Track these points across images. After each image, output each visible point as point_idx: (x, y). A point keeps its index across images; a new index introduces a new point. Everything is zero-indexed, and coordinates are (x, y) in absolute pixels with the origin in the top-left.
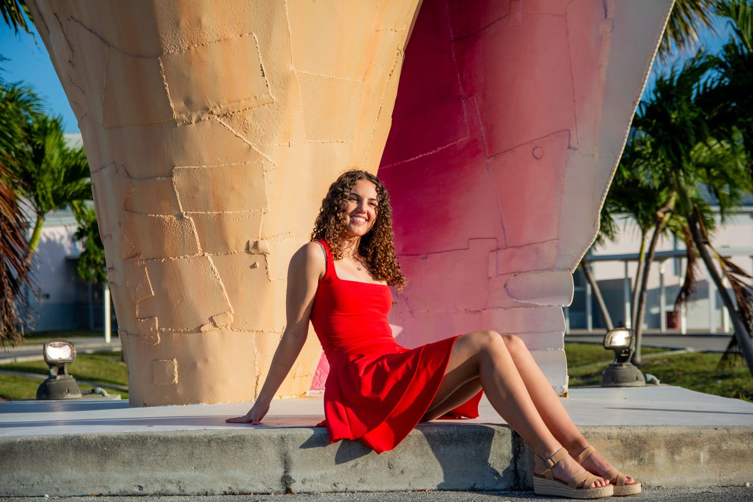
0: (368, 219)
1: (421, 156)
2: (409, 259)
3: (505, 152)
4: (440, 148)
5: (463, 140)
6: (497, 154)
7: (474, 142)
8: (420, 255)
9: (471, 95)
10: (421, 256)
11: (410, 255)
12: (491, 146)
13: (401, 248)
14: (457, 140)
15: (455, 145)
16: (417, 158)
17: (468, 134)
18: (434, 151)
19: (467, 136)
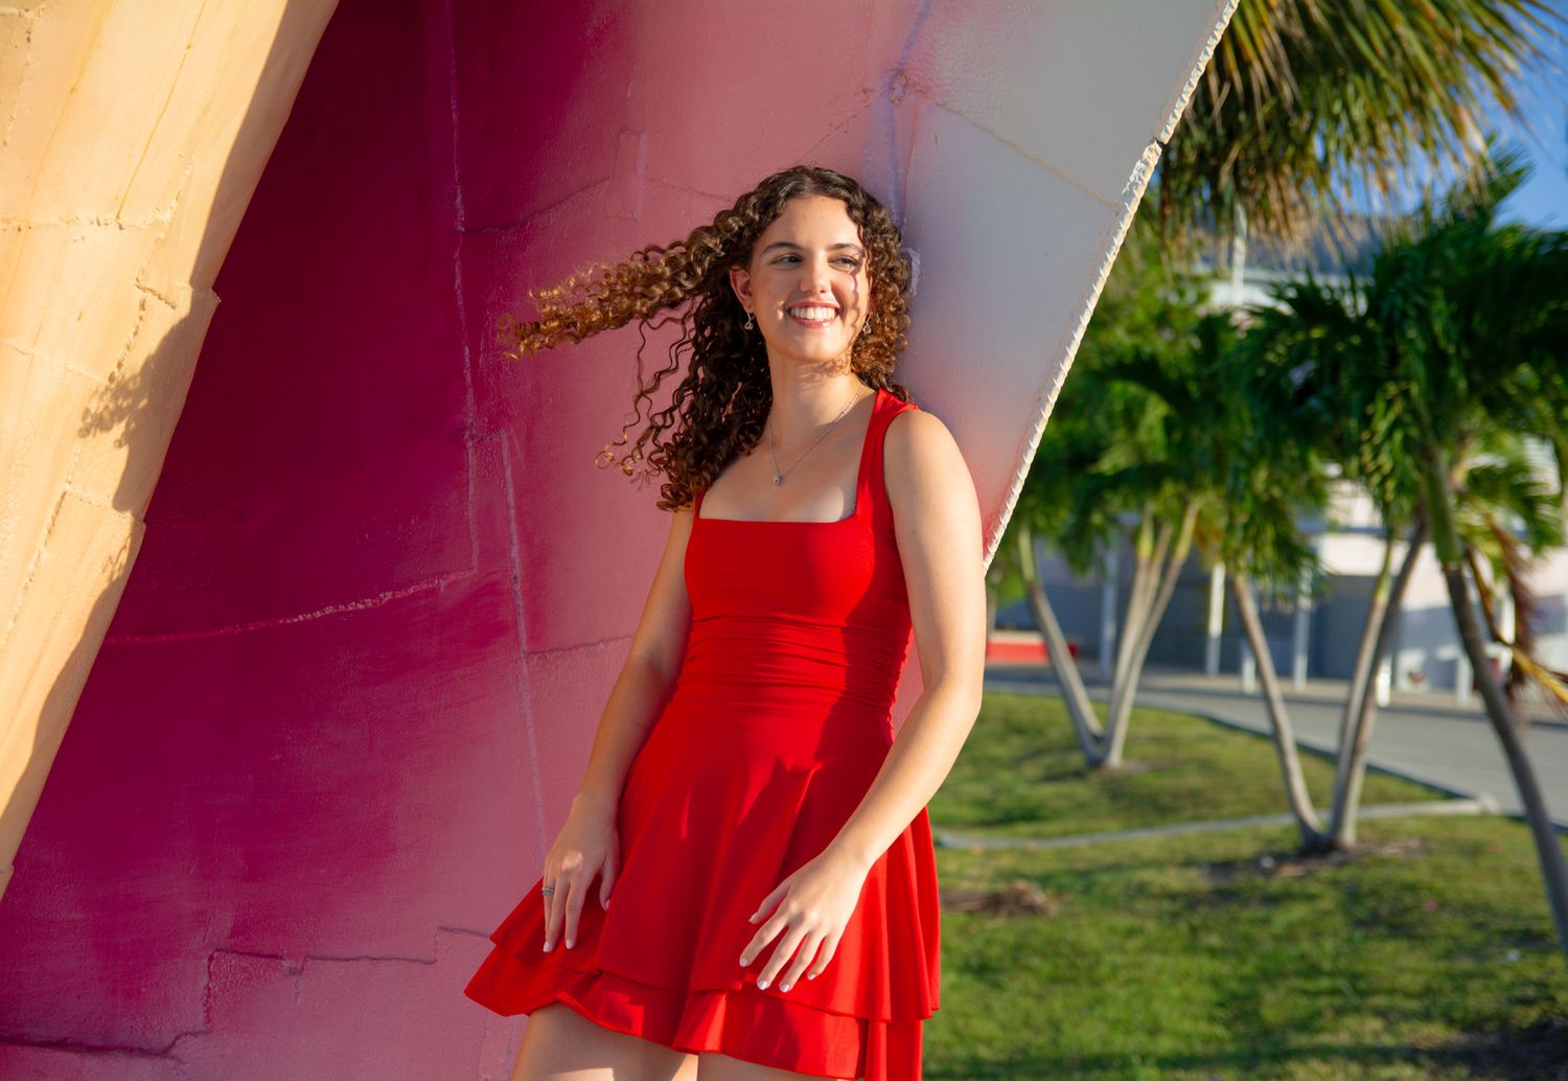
0: (838, 305)
1: (329, 610)
2: (245, 969)
3: (570, 649)
4: (389, 595)
5: (455, 580)
6: (551, 651)
7: (490, 592)
8: (282, 958)
9: (494, 425)
10: (286, 964)
11: (251, 954)
12: (536, 618)
13: (229, 925)
14: (441, 575)
15: (432, 592)
16: (318, 614)
17: (475, 563)
18: (369, 602)
19: (470, 569)
